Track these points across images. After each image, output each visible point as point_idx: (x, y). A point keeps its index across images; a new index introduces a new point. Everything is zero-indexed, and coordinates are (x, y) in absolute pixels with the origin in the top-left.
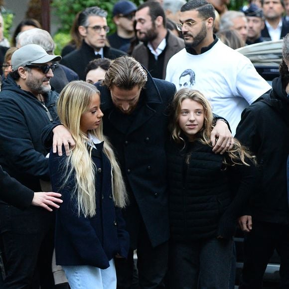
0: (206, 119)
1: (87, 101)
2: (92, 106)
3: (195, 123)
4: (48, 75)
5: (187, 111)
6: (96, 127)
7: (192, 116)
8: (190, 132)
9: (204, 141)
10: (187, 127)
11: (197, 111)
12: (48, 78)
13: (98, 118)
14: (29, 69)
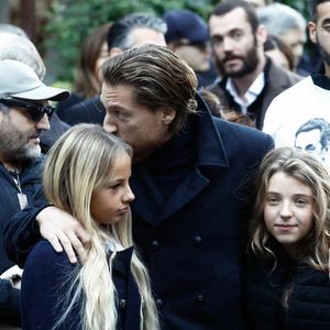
0: (317, 217)
1: (105, 167)
2: (114, 179)
3: (293, 221)
4: (40, 125)
5: (277, 198)
6: (117, 219)
7: (287, 208)
8: (282, 238)
9: (317, 263)
10: (276, 228)
11: (297, 199)
12: (39, 130)
13: (123, 202)
14: (5, 108)
